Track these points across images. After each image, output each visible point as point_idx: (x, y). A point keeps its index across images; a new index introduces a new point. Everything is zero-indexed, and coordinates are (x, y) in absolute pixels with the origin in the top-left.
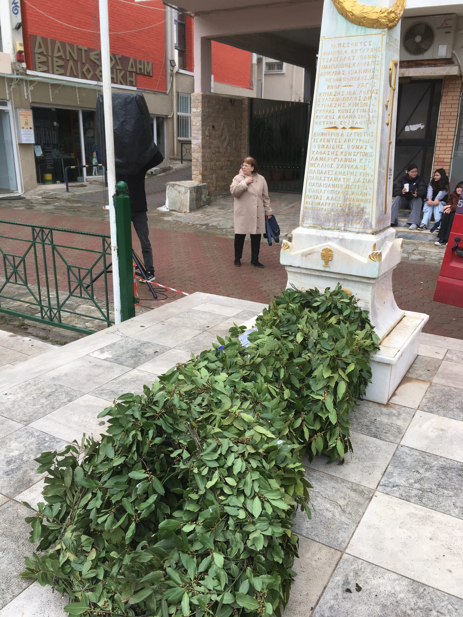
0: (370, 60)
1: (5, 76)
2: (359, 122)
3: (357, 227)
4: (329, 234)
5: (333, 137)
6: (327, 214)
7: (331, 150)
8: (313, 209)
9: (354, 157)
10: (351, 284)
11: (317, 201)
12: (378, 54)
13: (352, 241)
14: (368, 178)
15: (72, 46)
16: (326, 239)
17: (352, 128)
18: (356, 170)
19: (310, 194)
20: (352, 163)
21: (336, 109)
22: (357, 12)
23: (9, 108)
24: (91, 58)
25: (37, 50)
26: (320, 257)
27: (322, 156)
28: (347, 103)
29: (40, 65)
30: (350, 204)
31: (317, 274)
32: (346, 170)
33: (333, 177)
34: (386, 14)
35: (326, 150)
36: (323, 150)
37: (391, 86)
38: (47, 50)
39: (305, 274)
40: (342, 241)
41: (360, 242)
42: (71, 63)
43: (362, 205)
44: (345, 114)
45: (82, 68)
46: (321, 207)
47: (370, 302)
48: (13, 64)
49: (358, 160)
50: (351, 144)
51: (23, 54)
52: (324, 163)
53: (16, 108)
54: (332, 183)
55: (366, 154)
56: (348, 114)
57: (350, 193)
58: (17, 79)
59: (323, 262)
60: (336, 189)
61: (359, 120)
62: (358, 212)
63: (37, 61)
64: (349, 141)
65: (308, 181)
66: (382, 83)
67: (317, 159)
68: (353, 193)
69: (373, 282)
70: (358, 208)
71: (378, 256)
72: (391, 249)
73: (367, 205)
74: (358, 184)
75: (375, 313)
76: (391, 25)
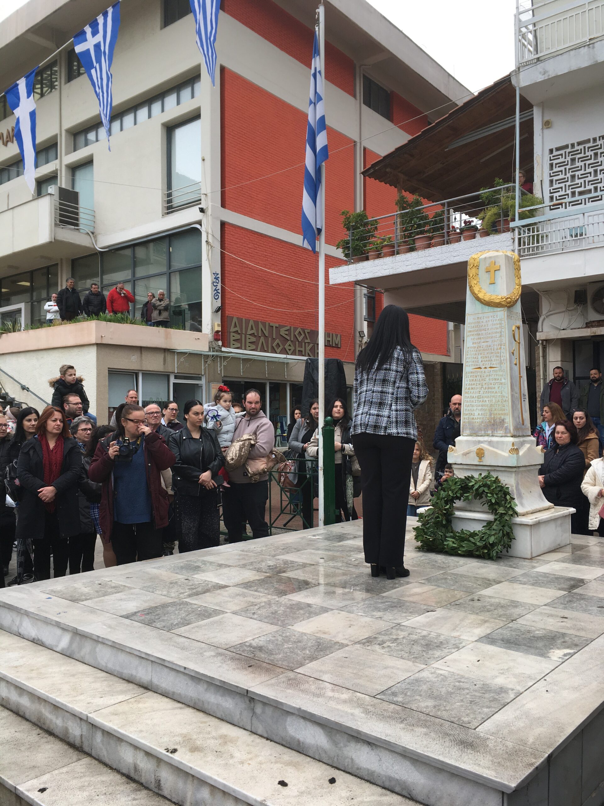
0: (498, 326)
1: (203, 353)
2: (495, 363)
3: (501, 432)
4: (481, 439)
5: (479, 374)
6: (479, 425)
7: (478, 382)
8: (469, 423)
9: (494, 386)
10: (499, 473)
11: (472, 416)
12: (503, 322)
13: (498, 442)
14: (504, 399)
15: (264, 324)
16: (480, 442)
18: (496, 394)
19: (466, 412)
20: (493, 390)
21: (480, 356)
22: (487, 299)
23: (203, 382)
24: (281, 333)
25: (233, 329)
26: (475, 455)
27: (474, 386)
28: (486, 352)
29: (234, 342)
30: (494, 417)
31: (475, 468)
32: (489, 395)
33: (481, 400)
34: (504, 299)
35: (475, 383)
36: (473, 383)
37: (515, 341)
38: (241, 329)
39: (466, 469)
40: (490, 443)
41: (503, 442)
42: (262, 339)
43: (503, 417)
44: (486, 359)
45: (272, 343)
46: (475, 421)
47: (514, 485)
48: (210, 342)
49: (497, 388)
50: (491, 377)
51: (220, 333)
52: (475, 391)
53: (209, 382)
54: (480, 404)
55: (501, 384)
56: (488, 359)
57: (493, 409)
58: (213, 356)
59: (477, 459)
60: (484, 408)
61: (494, 363)
62: (501, 422)
63: (232, 338)
64: (489, 376)
65: (465, 404)
66: (507, 339)
67: (469, 389)
68: (495, 410)
69: (514, 470)
70: (499, 419)
71: (515, 450)
72: (529, 449)
73: (506, 417)
74: (499, 403)
75: (520, 496)
76: (509, 305)
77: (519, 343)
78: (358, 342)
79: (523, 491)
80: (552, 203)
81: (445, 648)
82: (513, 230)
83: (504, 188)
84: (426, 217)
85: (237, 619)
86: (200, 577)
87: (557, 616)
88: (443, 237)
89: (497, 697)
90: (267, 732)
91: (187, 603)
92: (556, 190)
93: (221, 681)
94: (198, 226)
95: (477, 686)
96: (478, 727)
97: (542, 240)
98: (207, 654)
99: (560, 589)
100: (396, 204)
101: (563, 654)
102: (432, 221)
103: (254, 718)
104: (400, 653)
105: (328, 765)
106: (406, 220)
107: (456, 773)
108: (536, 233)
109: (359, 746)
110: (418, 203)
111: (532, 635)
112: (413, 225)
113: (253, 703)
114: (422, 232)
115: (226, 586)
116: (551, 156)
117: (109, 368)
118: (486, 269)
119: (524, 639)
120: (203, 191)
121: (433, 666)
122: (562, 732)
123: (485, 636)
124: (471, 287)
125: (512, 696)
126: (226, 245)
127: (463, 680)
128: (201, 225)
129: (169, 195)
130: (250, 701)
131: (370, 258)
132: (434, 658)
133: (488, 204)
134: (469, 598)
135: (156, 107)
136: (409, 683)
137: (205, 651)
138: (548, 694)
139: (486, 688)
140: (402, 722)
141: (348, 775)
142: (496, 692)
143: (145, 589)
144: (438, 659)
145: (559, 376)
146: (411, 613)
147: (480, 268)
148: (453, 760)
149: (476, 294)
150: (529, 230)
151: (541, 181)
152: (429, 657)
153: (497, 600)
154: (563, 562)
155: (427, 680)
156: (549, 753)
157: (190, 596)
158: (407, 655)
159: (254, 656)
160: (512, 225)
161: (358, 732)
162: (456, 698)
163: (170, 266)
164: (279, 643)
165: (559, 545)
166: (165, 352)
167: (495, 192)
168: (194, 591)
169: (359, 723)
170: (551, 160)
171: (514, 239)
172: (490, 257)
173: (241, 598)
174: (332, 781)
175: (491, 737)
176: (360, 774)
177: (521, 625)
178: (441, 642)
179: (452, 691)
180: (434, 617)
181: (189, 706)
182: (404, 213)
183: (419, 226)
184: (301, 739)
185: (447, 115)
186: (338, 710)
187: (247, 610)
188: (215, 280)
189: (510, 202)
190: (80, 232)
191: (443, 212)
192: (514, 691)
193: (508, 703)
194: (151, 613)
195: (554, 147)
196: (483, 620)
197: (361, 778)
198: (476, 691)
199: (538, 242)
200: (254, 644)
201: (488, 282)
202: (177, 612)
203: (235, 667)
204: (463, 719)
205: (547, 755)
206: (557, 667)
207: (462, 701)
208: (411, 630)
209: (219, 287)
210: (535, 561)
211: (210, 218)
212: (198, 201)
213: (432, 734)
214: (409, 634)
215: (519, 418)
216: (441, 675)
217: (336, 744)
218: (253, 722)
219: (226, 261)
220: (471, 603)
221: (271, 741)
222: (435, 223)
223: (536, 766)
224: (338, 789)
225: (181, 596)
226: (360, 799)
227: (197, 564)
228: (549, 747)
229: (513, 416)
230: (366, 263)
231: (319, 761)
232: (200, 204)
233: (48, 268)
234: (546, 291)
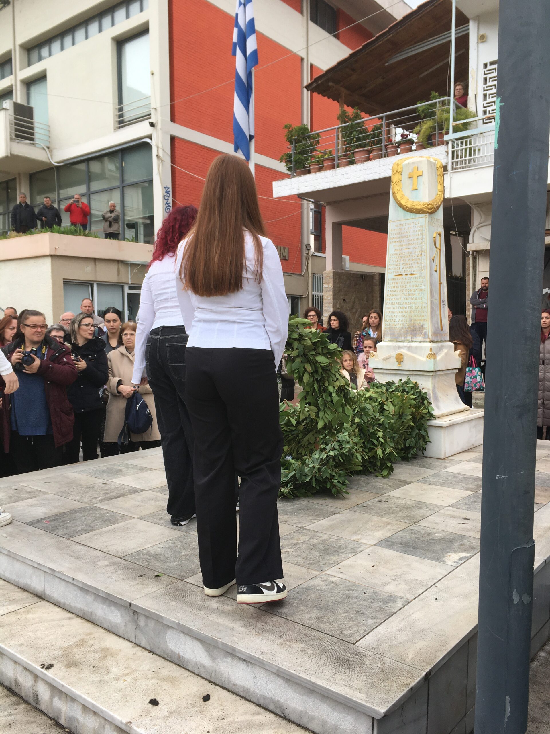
0: (419, 233)
3: (420, 338)
4: (401, 344)
5: (400, 280)
6: (399, 331)
7: (399, 289)
8: (390, 329)
9: (414, 293)
10: (418, 378)
11: (393, 323)
12: (424, 229)
13: (416, 348)
14: (424, 305)
16: (399, 347)
17: (411, 274)
18: (416, 301)
19: (388, 319)
20: (413, 296)
21: (401, 263)
22: (409, 205)
26: (395, 360)
27: (394, 293)
28: (407, 259)
30: (414, 323)
31: (394, 372)
32: (410, 301)
33: (402, 306)
34: (426, 206)
35: (396, 289)
36: (394, 289)
37: (436, 248)
39: (385, 373)
40: (409, 348)
41: (421, 348)
43: (422, 323)
44: (407, 266)
46: (396, 327)
47: (431, 389)
49: (417, 294)
50: (411, 284)
52: (396, 297)
54: (401, 310)
55: (421, 290)
56: (409, 266)
57: (413, 316)
59: (397, 363)
60: (404, 314)
61: (415, 269)
62: (420, 328)
64: (410, 282)
65: (386, 310)
66: (428, 246)
67: (390, 295)
68: (415, 316)
69: (431, 374)
70: (419, 325)
71: (433, 355)
72: (446, 354)
73: (425, 323)
74: (418, 310)
75: (436, 399)
76: (431, 211)
77: (440, 250)
78: (305, 255)
79: (439, 394)
80: (485, 117)
81: (342, 553)
82: (447, 143)
83: (439, 102)
84: (364, 131)
85: (142, 525)
86: (119, 481)
87: (459, 517)
88: (381, 150)
89: (384, 606)
90: (150, 645)
91: (97, 509)
92: (489, 105)
93: (106, 593)
94: (148, 140)
95: (367, 594)
96: (358, 641)
97: (475, 153)
98: (101, 563)
99: (467, 489)
100: (338, 118)
101: (458, 558)
102: (370, 135)
103: (138, 631)
104: (296, 558)
105: (206, 680)
106: (346, 133)
107: (326, 694)
108: (468, 146)
109: (235, 662)
110: (357, 117)
111: (431, 538)
112: (353, 139)
113: (136, 616)
114: (360, 146)
115: (142, 490)
116: (486, 70)
117: (64, 279)
118: (409, 174)
119: (423, 541)
120: (153, 106)
121: (327, 572)
122: (443, 646)
123: (384, 540)
124: (394, 193)
125: (400, 605)
126: (176, 159)
127: (353, 588)
128: (151, 139)
129: (121, 109)
130: (133, 613)
131: (311, 171)
132: (329, 563)
133: (424, 118)
134: (377, 499)
135: (107, 21)
136: (298, 593)
137: (99, 560)
138: (437, 603)
139: (375, 597)
140: (281, 637)
141: (224, 691)
142: (384, 601)
143: (59, 494)
144: (333, 565)
145: (485, 286)
146: (316, 515)
147: (403, 174)
148: (324, 681)
149: (398, 201)
150: (462, 143)
151: (476, 95)
152: (324, 562)
153: (404, 502)
154: (474, 461)
155: (318, 588)
156: (427, 671)
157: (102, 501)
158: (303, 560)
159: (148, 564)
160: (446, 138)
161: (234, 649)
162: (343, 608)
163: (123, 181)
164: (178, 550)
165: (473, 445)
166: (118, 263)
167: (431, 105)
168: (108, 496)
169: (236, 639)
170: (485, 74)
171: (447, 152)
172: (413, 163)
173: (152, 503)
174: (206, 698)
175: (370, 653)
176: (236, 691)
177: (422, 527)
178: (340, 547)
179: (340, 600)
180: (338, 520)
181: (78, 616)
182: (345, 126)
183: (358, 139)
184: (181, 654)
185: (387, 29)
186: (218, 623)
187: (155, 515)
188: (166, 194)
189: (445, 116)
190: (35, 146)
191: (381, 125)
192: (403, 600)
193: (394, 614)
194: (57, 519)
195: (488, 61)
196: (386, 522)
197: (237, 695)
198: (363, 600)
199: (470, 155)
200: (152, 552)
201: (411, 188)
202: (84, 518)
203: (125, 577)
204: (344, 632)
205: (424, 673)
206: (450, 572)
207: (348, 611)
208: (313, 533)
209: (170, 200)
210: (448, 461)
211: (160, 132)
212: (148, 116)
213: (309, 651)
214: (310, 538)
215: (438, 323)
216: (333, 582)
217: (213, 658)
218: (137, 634)
219: (177, 175)
220: (378, 505)
221: (154, 653)
222: (374, 136)
223: (410, 687)
224: (210, 707)
225: (94, 501)
226: (231, 719)
227: (119, 468)
228: (428, 664)
229: (432, 321)
230: (307, 177)
231: (198, 675)
232: (150, 118)
233: (7, 182)
234: (477, 204)
